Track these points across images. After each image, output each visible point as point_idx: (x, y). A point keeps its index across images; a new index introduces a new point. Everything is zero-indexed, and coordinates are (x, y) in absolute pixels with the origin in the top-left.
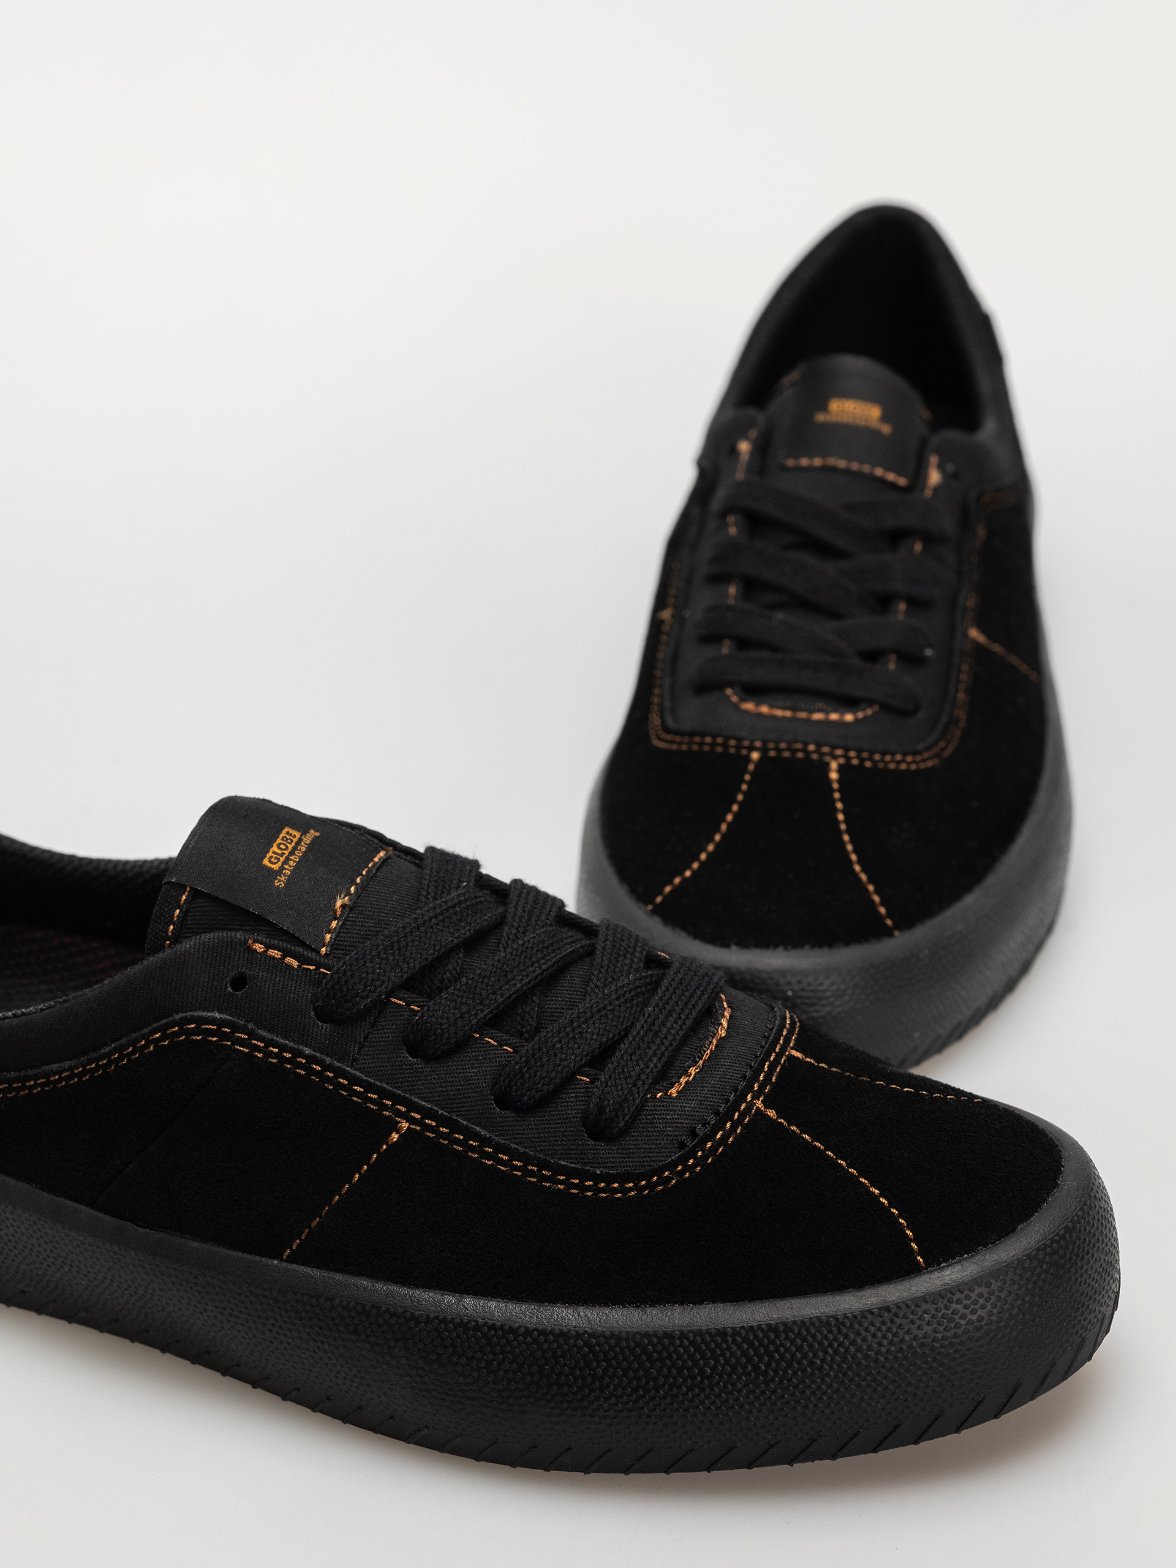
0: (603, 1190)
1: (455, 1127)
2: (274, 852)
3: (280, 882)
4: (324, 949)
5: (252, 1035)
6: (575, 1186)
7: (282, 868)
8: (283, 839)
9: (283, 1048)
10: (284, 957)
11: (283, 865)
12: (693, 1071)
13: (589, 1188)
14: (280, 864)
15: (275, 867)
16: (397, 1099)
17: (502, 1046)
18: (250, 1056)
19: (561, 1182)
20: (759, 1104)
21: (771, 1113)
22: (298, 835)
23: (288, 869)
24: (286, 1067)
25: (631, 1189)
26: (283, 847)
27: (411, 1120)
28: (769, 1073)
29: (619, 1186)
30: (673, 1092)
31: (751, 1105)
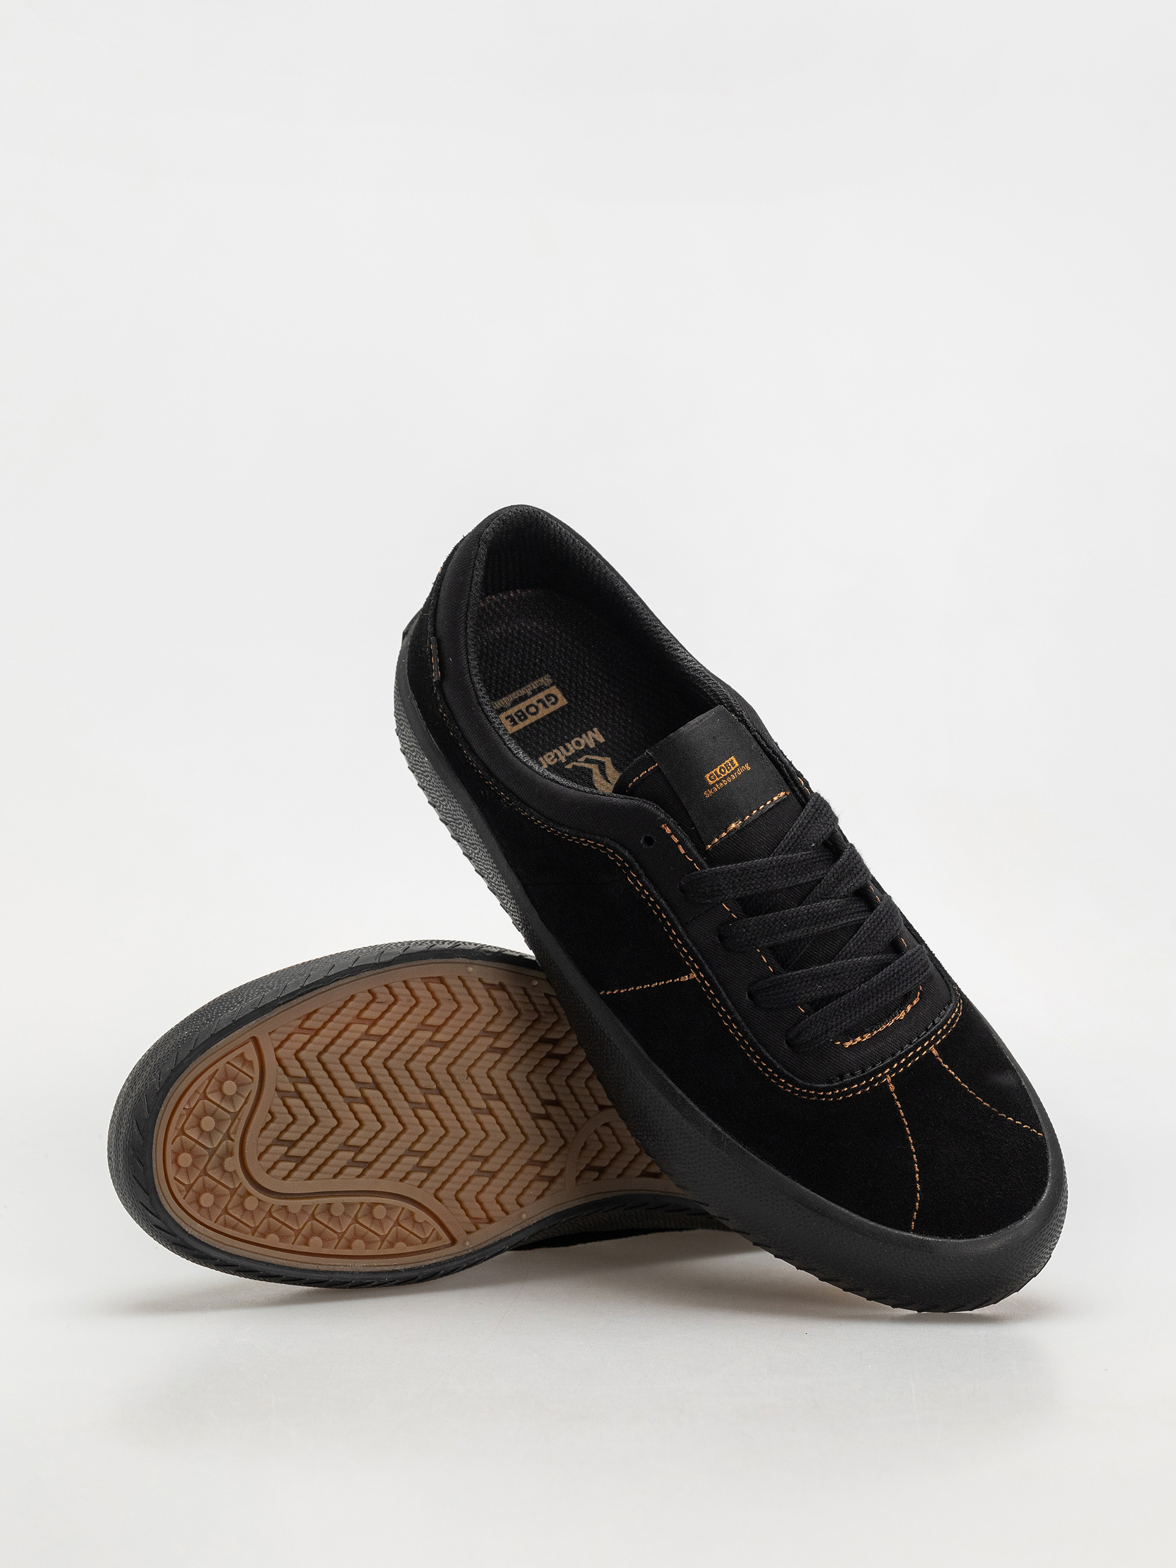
0: (774, 1078)
1: (718, 995)
2: (716, 772)
3: (708, 794)
4: (709, 846)
5: (639, 877)
6: (762, 1066)
7: (714, 785)
8: (725, 765)
9: (651, 894)
10: (679, 843)
11: (715, 784)
12: (867, 1036)
13: (769, 1072)
14: (714, 781)
15: (711, 782)
16: (696, 960)
17: (769, 965)
18: (632, 887)
19: (756, 1059)
20: (889, 1079)
21: (892, 1088)
22: (737, 765)
23: (717, 788)
24: (648, 905)
25: (789, 1088)
26: (723, 770)
27: (699, 976)
28: (910, 1058)
29: (785, 1082)
30: (847, 1044)
31: (884, 1076)
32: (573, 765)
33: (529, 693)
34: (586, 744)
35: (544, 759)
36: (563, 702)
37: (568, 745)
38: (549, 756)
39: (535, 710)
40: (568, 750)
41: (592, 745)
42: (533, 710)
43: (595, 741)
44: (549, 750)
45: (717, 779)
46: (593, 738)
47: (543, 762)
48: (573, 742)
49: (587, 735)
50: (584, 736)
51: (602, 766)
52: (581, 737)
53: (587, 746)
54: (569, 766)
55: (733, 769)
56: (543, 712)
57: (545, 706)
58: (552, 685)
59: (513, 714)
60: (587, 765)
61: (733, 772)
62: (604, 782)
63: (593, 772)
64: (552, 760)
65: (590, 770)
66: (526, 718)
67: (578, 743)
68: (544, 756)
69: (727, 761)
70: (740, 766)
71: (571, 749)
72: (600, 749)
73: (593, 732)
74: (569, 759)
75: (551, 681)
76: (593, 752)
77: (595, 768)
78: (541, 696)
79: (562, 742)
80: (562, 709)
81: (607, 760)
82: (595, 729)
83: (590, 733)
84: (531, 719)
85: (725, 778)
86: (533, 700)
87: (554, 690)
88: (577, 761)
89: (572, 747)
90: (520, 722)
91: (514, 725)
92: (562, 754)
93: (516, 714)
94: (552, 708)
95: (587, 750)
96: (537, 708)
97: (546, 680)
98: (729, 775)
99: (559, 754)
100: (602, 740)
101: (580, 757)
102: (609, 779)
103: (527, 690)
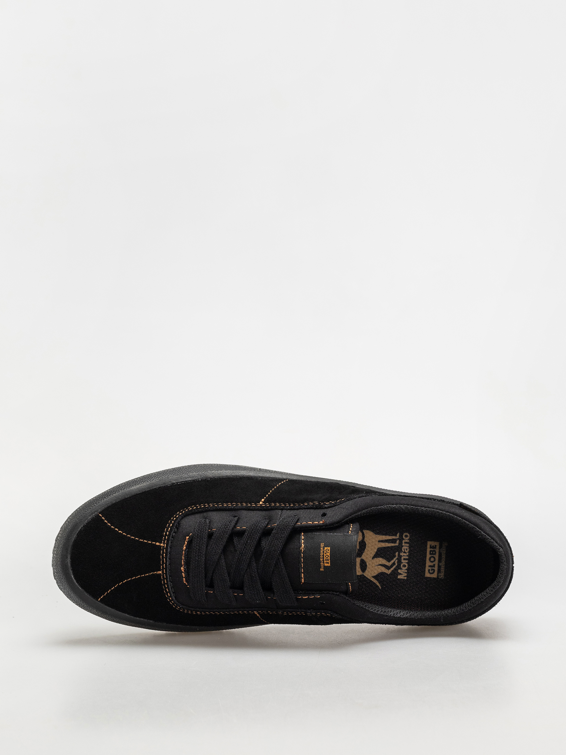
2: (328, 553)
3: (323, 545)
8: (328, 559)
12: (185, 548)
14: (325, 550)
15: (326, 548)
20: (162, 545)
21: (158, 544)
26: (327, 556)
28: (163, 559)
32: (396, 556)
33: (440, 564)
34: (402, 569)
35: (407, 546)
36: (427, 575)
37: (407, 561)
38: (407, 549)
39: (431, 560)
40: (404, 559)
41: (399, 571)
42: (432, 559)
43: (401, 574)
44: (409, 552)
45: (325, 552)
46: (402, 574)
47: (406, 545)
48: (407, 565)
49: (406, 573)
50: (406, 571)
51: (388, 568)
52: (406, 569)
53: (401, 569)
54: (397, 553)
55: (325, 561)
56: (428, 563)
57: (430, 566)
58: (438, 576)
59: (436, 550)
60: (392, 561)
61: (323, 560)
62: (380, 563)
63: (388, 562)
64: (404, 549)
65: (389, 561)
66: (430, 554)
67: (405, 566)
68: (408, 547)
69: (329, 561)
70: (324, 566)
71: (404, 561)
72: (395, 573)
73: (405, 576)
74: (400, 557)
75: (440, 578)
76: (396, 569)
77: (389, 564)
78: (436, 569)
79: (410, 560)
80: (424, 572)
81: (389, 572)
82: (406, 578)
83: (406, 575)
84: (428, 556)
85: (323, 555)
86: (436, 562)
87: (435, 576)
88: (397, 559)
89: (404, 562)
90: (430, 550)
91: (431, 546)
92: (405, 555)
93: (435, 551)
94: (427, 568)
95: (399, 567)
96: (432, 562)
97: (442, 575)
98: (323, 558)
99: (405, 554)
100: (399, 577)
101: (398, 562)
102: (380, 566)
103: (443, 564)
